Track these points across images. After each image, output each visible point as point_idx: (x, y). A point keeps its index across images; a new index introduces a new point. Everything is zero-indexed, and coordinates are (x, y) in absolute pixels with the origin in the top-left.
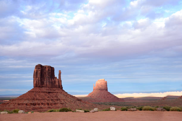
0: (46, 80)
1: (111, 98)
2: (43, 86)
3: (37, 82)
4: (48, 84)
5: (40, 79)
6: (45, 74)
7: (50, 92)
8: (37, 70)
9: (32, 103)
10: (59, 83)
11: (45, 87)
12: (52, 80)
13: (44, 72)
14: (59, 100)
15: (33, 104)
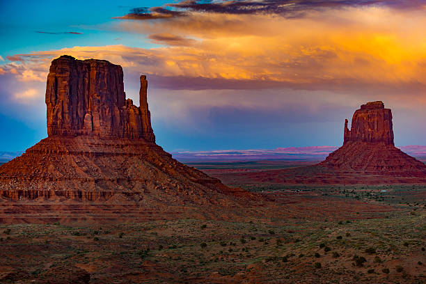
0: (92, 110)
1: (404, 170)
2: (80, 131)
3: (56, 117)
4: (97, 123)
5: (66, 106)
6: (89, 90)
7: (103, 154)
8: (56, 77)
9: (25, 189)
10: (140, 121)
11: (87, 134)
12: (112, 110)
13: (84, 84)
14: (129, 181)
15: (29, 192)
